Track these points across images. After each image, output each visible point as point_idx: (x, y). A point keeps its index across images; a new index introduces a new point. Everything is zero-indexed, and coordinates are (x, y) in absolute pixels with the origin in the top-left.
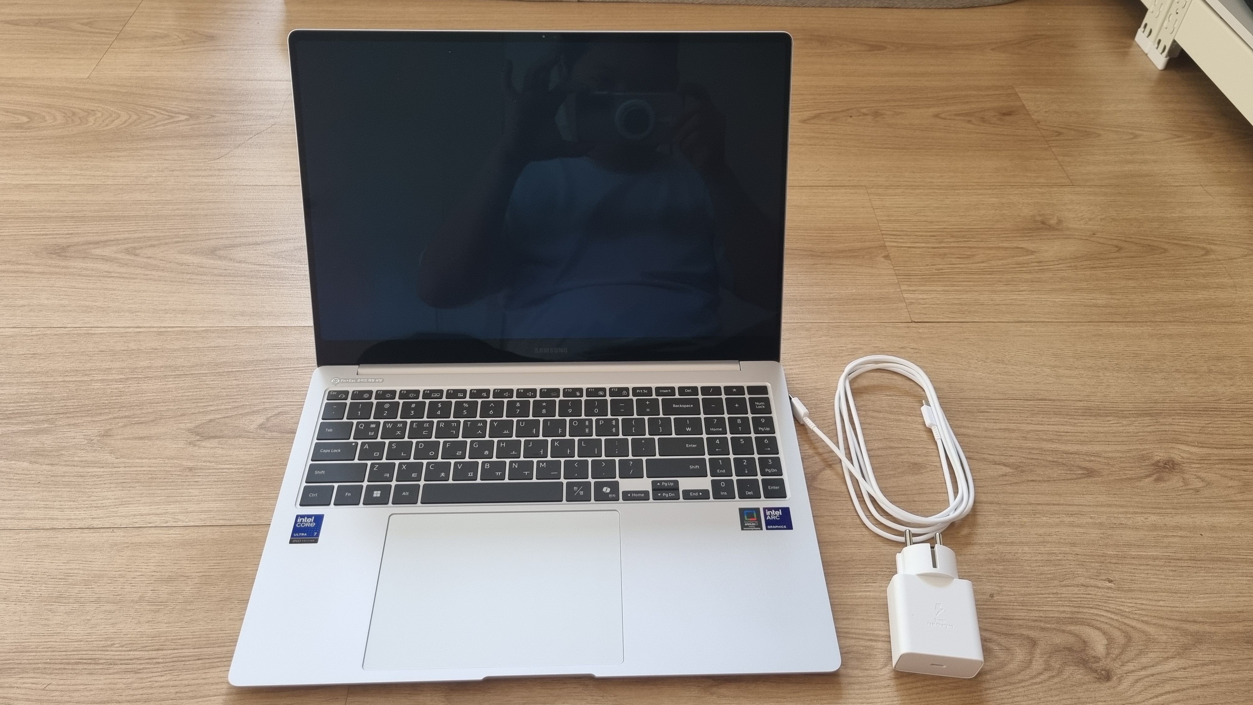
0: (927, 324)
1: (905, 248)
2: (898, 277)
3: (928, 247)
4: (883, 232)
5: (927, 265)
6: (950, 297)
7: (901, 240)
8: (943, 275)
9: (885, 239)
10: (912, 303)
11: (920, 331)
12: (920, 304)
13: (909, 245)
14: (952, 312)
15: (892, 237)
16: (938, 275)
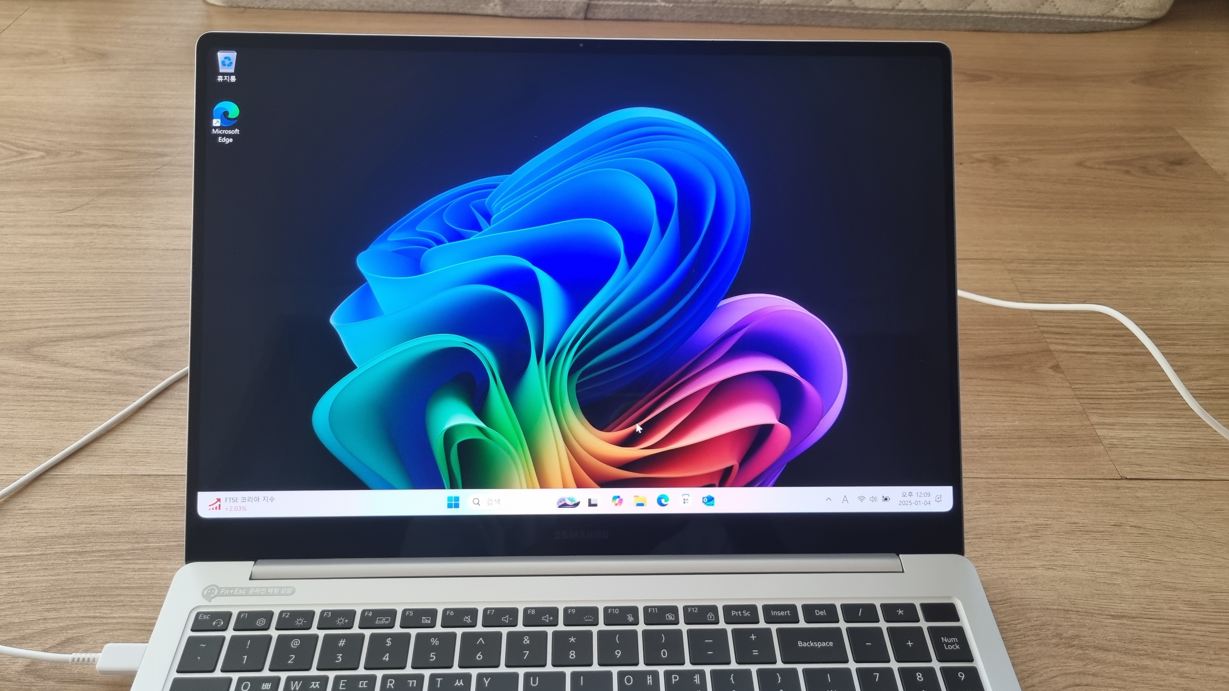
0: (1147, 483)
1: (1080, 355)
2: (1082, 401)
3: (1116, 353)
4: (1042, 329)
5: (1122, 382)
6: (1171, 436)
7: (1072, 342)
8: (1150, 398)
9: (1048, 340)
10: (1113, 446)
11: (1139, 494)
12: (1126, 447)
13: (1085, 349)
14: (1182, 462)
15: (1057, 336)
16: (1144, 399)
